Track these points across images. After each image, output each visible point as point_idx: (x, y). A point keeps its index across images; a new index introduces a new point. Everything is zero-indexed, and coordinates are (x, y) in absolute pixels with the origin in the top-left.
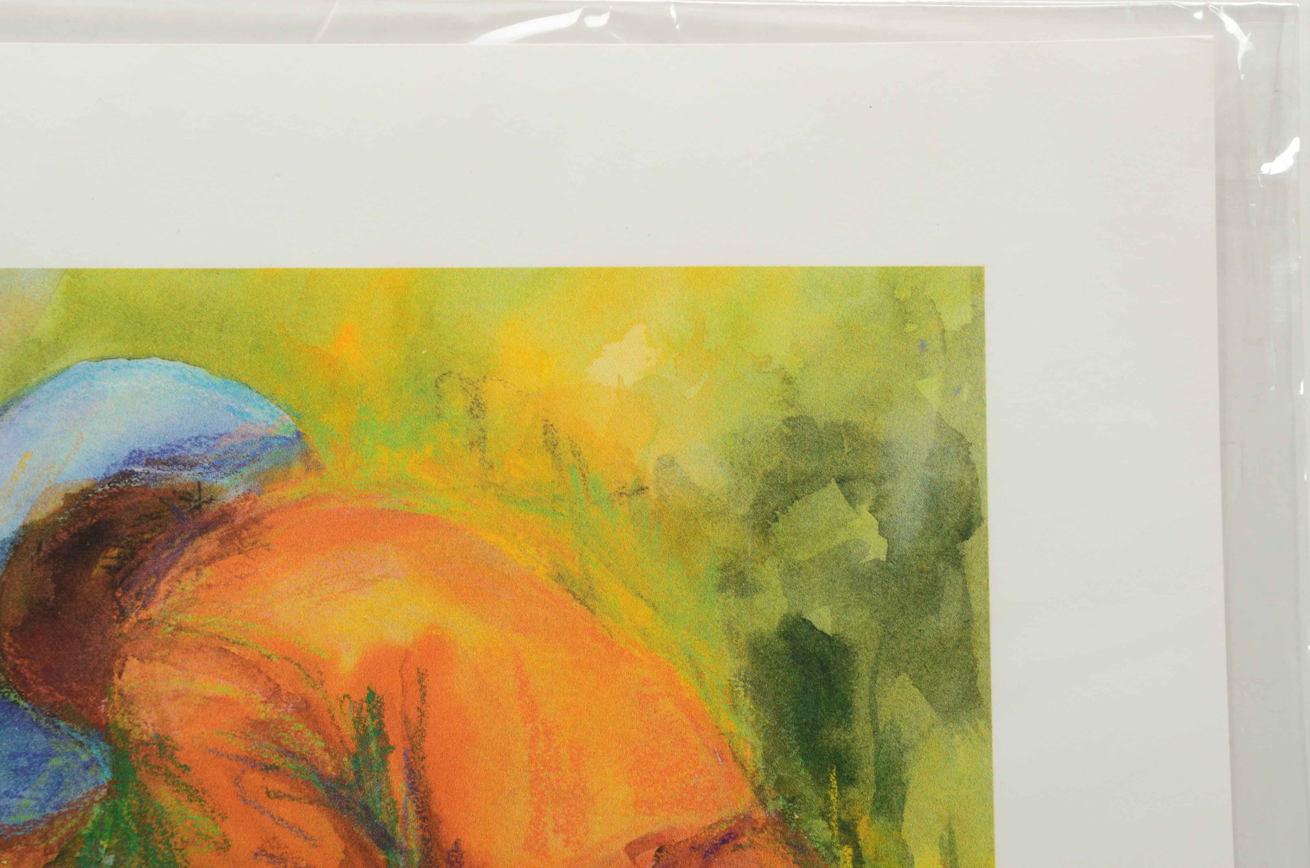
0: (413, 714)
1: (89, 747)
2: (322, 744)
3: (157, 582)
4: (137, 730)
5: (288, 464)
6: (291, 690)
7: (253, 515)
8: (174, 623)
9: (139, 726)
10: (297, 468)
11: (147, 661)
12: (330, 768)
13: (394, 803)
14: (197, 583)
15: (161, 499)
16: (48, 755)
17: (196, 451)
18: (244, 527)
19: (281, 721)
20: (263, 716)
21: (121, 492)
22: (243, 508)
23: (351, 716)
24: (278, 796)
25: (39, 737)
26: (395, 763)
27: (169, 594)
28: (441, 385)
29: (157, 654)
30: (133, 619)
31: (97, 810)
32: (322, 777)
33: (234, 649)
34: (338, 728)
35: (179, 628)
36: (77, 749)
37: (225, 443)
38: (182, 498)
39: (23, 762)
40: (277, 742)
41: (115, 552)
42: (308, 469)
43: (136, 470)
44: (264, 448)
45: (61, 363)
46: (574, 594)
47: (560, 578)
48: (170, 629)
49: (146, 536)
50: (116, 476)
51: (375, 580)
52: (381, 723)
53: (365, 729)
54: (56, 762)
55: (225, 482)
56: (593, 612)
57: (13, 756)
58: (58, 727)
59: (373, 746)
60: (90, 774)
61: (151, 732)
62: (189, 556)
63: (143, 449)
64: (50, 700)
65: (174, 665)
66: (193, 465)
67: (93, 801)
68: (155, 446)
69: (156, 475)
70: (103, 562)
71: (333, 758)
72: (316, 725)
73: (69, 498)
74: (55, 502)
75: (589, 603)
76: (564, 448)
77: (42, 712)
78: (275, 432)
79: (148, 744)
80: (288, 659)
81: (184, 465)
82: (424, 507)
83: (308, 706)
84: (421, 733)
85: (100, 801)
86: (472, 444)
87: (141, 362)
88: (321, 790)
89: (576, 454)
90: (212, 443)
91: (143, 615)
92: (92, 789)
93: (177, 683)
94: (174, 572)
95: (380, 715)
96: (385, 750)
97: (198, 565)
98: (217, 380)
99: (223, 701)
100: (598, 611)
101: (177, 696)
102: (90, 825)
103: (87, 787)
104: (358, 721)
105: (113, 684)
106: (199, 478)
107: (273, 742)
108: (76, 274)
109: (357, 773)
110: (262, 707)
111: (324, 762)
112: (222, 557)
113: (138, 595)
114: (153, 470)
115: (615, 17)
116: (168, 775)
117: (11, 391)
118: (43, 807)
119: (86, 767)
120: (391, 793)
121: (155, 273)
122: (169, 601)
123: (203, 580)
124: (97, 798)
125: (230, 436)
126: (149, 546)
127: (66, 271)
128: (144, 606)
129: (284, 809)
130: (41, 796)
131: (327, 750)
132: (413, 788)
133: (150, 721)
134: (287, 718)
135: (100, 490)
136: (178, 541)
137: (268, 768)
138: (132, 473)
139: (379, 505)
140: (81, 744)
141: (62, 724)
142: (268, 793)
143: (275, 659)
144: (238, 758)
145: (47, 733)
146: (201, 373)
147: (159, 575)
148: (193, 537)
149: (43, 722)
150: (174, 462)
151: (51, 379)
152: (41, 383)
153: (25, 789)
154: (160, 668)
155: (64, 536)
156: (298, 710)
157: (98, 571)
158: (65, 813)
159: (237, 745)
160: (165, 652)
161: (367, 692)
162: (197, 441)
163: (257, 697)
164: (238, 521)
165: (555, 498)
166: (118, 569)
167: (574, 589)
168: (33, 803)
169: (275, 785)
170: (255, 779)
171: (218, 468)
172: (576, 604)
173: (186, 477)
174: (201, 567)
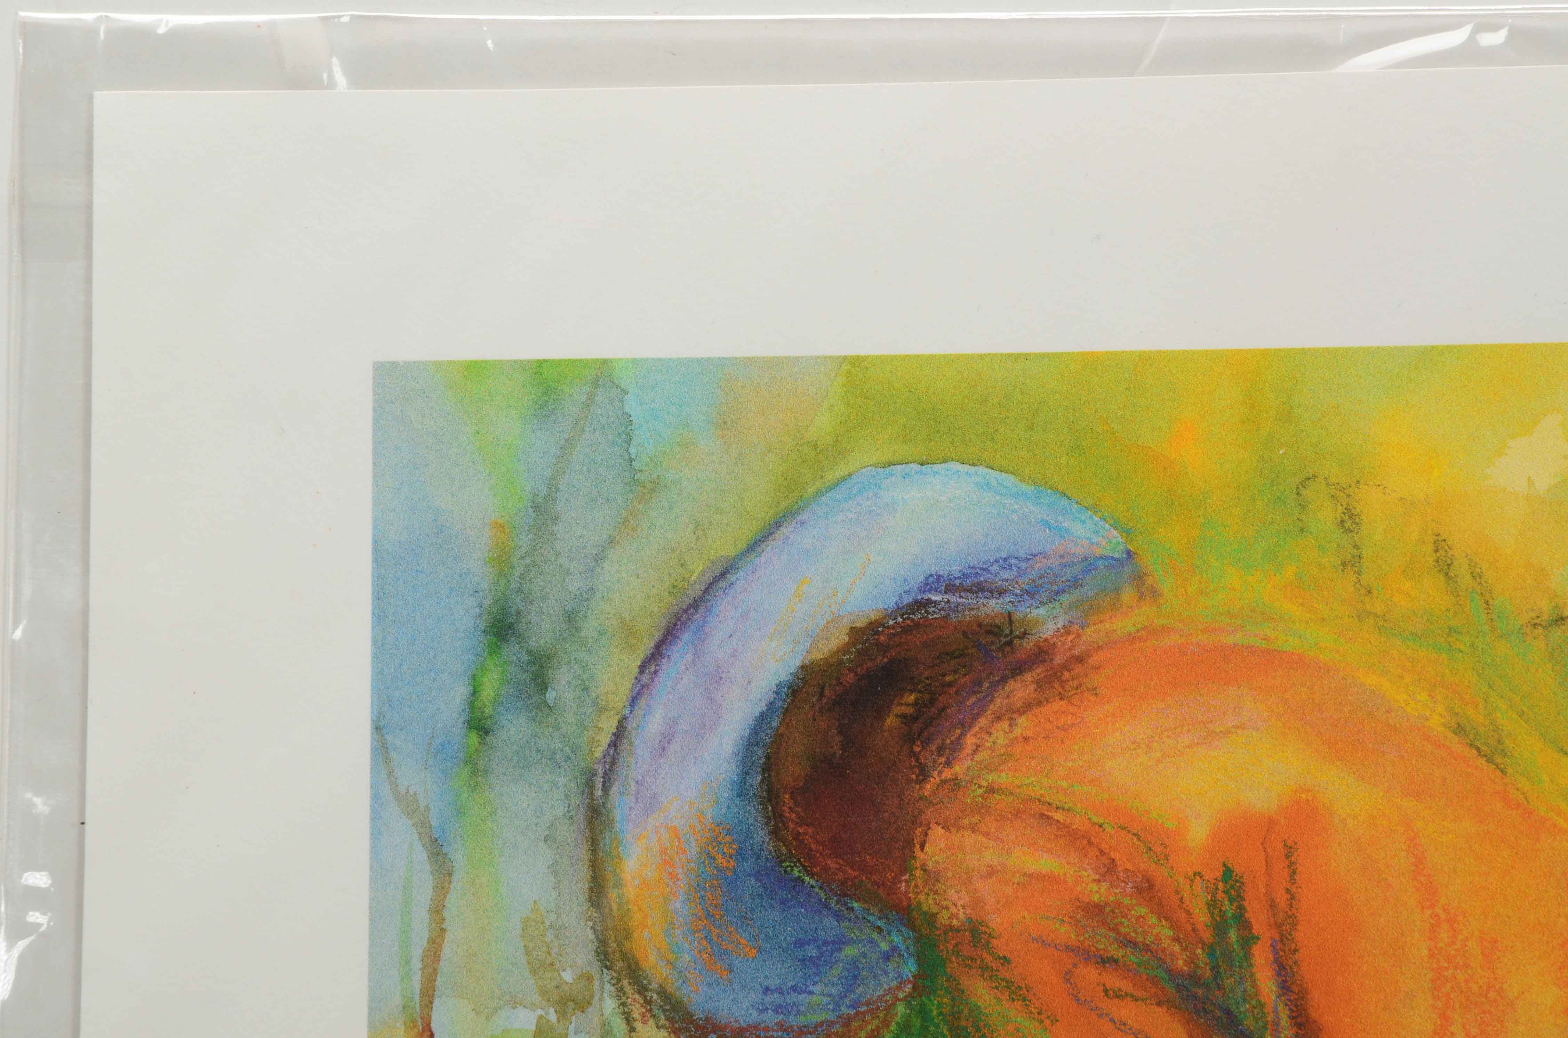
0: (1281, 898)
1: (889, 934)
2: (1170, 933)
3: (962, 735)
4: (945, 914)
5: (1117, 591)
6: (1129, 866)
7: (1076, 652)
8: (984, 783)
9: (947, 908)
10: (1128, 595)
11: (953, 830)
12: (1180, 962)
13: (1262, 1006)
14: (1011, 736)
15: (965, 634)
16: (840, 942)
17: (1006, 575)
18: (1065, 667)
19: (1118, 904)
20: (1096, 898)
21: (917, 625)
22: (1063, 644)
23: (1204, 897)
24: (1118, 995)
25: (829, 921)
26: (1261, 956)
27: (977, 748)
28: (1303, 492)
29: (966, 822)
30: (935, 779)
31: (901, 1009)
32: (1172, 974)
33: (1058, 816)
34: (1188, 913)
35: (991, 790)
36: (875, 935)
37: (1039, 565)
38: (989, 632)
39: (811, 951)
40: (1115, 930)
41: (912, 698)
42: (1141, 597)
43: (934, 598)
44: (1087, 571)
45: (842, 470)
46: (1478, 749)
47: (1459, 730)
48: (980, 791)
49: (948, 678)
50: (910, 606)
51: (1228, 732)
52: (1241, 908)
53: (1223, 914)
54: (850, 951)
55: (1042, 611)
56: (1503, 772)
57: (800, 944)
58: (852, 909)
59: (1233, 935)
60: (891, 966)
61: (962, 916)
62: (999, 702)
63: (941, 573)
64: (840, 876)
65: (987, 834)
66: (1001, 592)
67: (897, 999)
68: (955, 569)
69: (959, 604)
70: (897, 710)
71: (1184, 949)
72: (1161, 910)
73: (854, 631)
74: (839, 638)
75: (1499, 760)
76: (1461, 568)
77: (831, 890)
78: (1099, 552)
79: (958, 930)
80: (1123, 828)
81: (991, 592)
82: (1289, 644)
83: (1151, 886)
84: (1292, 920)
85: (905, 998)
86: (1344, 564)
87: (936, 467)
88: (1171, 989)
89: (1477, 576)
90: (1023, 565)
91: (947, 774)
92: (894, 984)
93: (991, 857)
94: (983, 722)
95: (1240, 897)
96: (1248, 940)
97: (1012, 713)
98: (1028, 488)
99: (1048, 879)
100: (1510, 771)
101: (991, 872)
102: (893, 1027)
103: (888, 981)
104: (1213, 905)
105: (915, 858)
106: (1009, 607)
107: (1110, 929)
108: (857, 362)
109: (1215, 968)
110: (1095, 887)
111: (1172, 954)
112: (1039, 703)
113: (941, 750)
114: (954, 599)
115: (1515, 34)
116: (984, 968)
117: (784, 504)
118: (837, 1005)
119: (887, 957)
120: (1257, 994)
121: (951, 360)
122: (978, 757)
123: (1018, 731)
124: (901, 995)
125: (1046, 556)
126: (952, 691)
127: (845, 358)
128: (948, 764)
129: (1126, 1011)
130: (834, 991)
131: (1176, 939)
132: (1285, 987)
133: (959, 903)
134: (1127, 901)
135: (891, 623)
136: (986, 685)
137: (1105, 961)
138: (929, 601)
139: (1230, 640)
140: (880, 930)
141: (856, 905)
142: (1106, 991)
143: (1109, 829)
144: (1068, 948)
145: (838, 916)
146: (1009, 480)
147: (965, 726)
148: (1004, 680)
149: (833, 903)
150: (979, 589)
151: (830, 489)
152: (819, 493)
153: (815, 983)
154: (969, 839)
155: (850, 678)
156: (1139, 890)
157: (891, 721)
158: (863, 1013)
159: (1065, 932)
160: (975, 819)
161: (1222, 869)
162: (1006, 562)
163: (1089, 874)
164: (1058, 660)
165: (1452, 631)
166: (914, 719)
167: (1478, 743)
168: (825, 1000)
169: (1115, 982)
170: (1090, 974)
171: (1032, 595)
172: (1481, 762)
173: (994, 606)
174: (1015, 716)
